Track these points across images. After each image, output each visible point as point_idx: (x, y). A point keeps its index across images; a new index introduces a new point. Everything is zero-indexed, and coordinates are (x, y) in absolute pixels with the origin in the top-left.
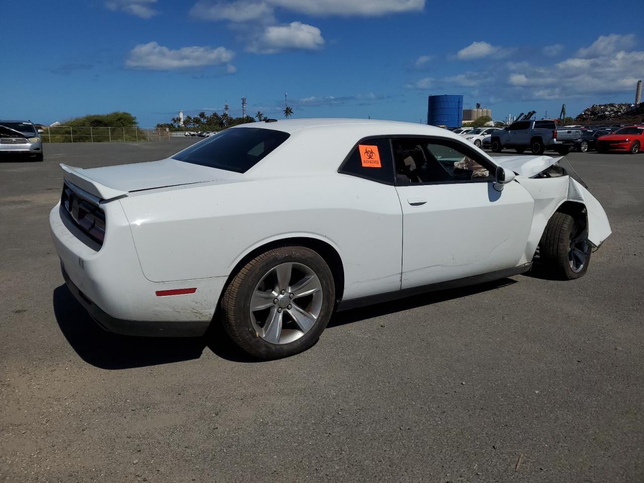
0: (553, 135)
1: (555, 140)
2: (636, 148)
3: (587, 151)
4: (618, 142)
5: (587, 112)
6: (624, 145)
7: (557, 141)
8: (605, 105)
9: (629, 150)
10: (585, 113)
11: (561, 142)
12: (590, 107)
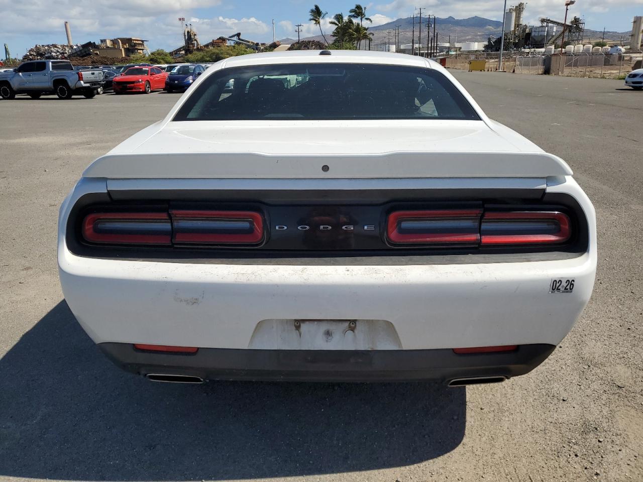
0: (79, 77)
1: (82, 82)
2: (148, 87)
3: (103, 93)
4: (133, 82)
5: (32, 53)
6: (139, 86)
7: (85, 83)
8: (48, 46)
9: (144, 90)
10: (30, 53)
11: (88, 85)
12: (33, 47)
